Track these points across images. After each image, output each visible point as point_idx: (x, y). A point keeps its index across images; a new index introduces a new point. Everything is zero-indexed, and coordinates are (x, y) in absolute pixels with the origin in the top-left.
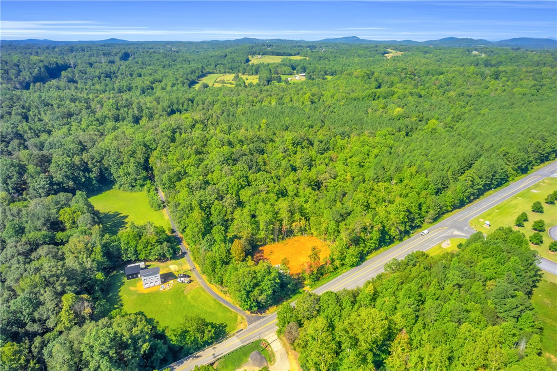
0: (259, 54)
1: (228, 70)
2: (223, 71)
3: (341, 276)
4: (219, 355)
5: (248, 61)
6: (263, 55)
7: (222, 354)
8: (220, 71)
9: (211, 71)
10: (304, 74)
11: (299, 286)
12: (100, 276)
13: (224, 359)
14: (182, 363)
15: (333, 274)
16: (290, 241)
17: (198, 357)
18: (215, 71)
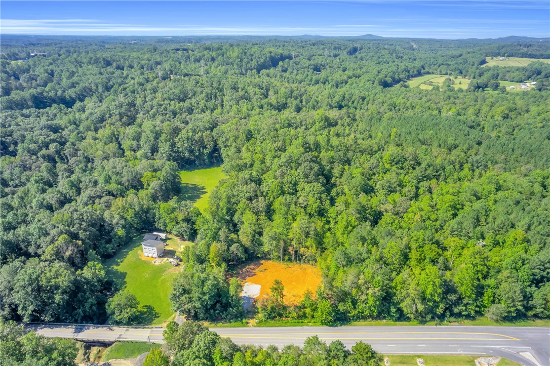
0: (504, 56)
1: (451, 72)
2: (443, 72)
3: (301, 328)
4: (123, 338)
5: (483, 62)
6: (508, 56)
7: (126, 338)
8: (441, 72)
9: (431, 71)
10: (535, 83)
11: (250, 315)
12: (121, 232)
13: (122, 344)
14: (98, 327)
15: (295, 321)
16: (295, 267)
17: (112, 330)
18: (435, 71)
